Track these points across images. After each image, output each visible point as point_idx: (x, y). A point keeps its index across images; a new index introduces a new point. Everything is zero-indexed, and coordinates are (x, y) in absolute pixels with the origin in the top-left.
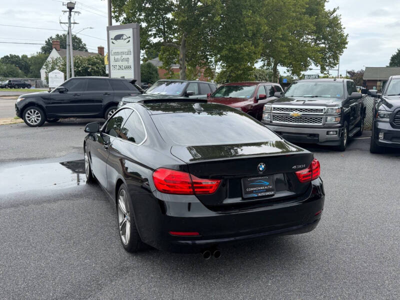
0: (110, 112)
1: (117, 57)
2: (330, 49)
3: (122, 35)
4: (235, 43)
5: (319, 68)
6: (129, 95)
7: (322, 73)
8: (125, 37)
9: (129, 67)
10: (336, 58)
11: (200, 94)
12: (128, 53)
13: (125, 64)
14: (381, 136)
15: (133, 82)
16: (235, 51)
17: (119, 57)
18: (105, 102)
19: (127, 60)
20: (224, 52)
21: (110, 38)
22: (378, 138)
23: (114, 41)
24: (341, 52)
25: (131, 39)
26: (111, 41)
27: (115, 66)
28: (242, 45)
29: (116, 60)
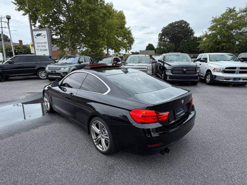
0: (40, 73)
1: (38, 45)
2: (128, 43)
3: (41, 34)
4: (95, 40)
5: (125, 50)
6: (50, 64)
7: (126, 53)
8: (42, 35)
9: (46, 50)
10: (130, 46)
11: (85, 62)
12: (45, 43)
13: (44, 48)
14: (168, 77)
15: (50, 57)
16: (95, 43)
17: (40, 45)
18: (37, 68)
19: (45, 46)
20: (91, 43)
21: (34, 35)
22: (167, 78)
23: (36, 37)
24: (132, 44)
25: (46, 36)
26: (34, 37)
27: (38, 50)
28: (98, 40)
29: (38, 46)
